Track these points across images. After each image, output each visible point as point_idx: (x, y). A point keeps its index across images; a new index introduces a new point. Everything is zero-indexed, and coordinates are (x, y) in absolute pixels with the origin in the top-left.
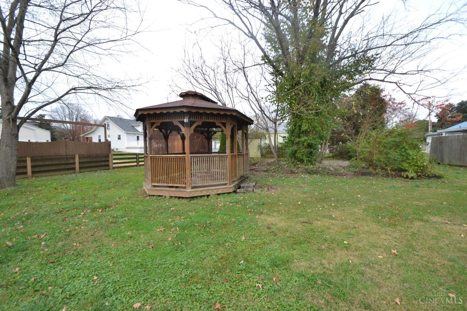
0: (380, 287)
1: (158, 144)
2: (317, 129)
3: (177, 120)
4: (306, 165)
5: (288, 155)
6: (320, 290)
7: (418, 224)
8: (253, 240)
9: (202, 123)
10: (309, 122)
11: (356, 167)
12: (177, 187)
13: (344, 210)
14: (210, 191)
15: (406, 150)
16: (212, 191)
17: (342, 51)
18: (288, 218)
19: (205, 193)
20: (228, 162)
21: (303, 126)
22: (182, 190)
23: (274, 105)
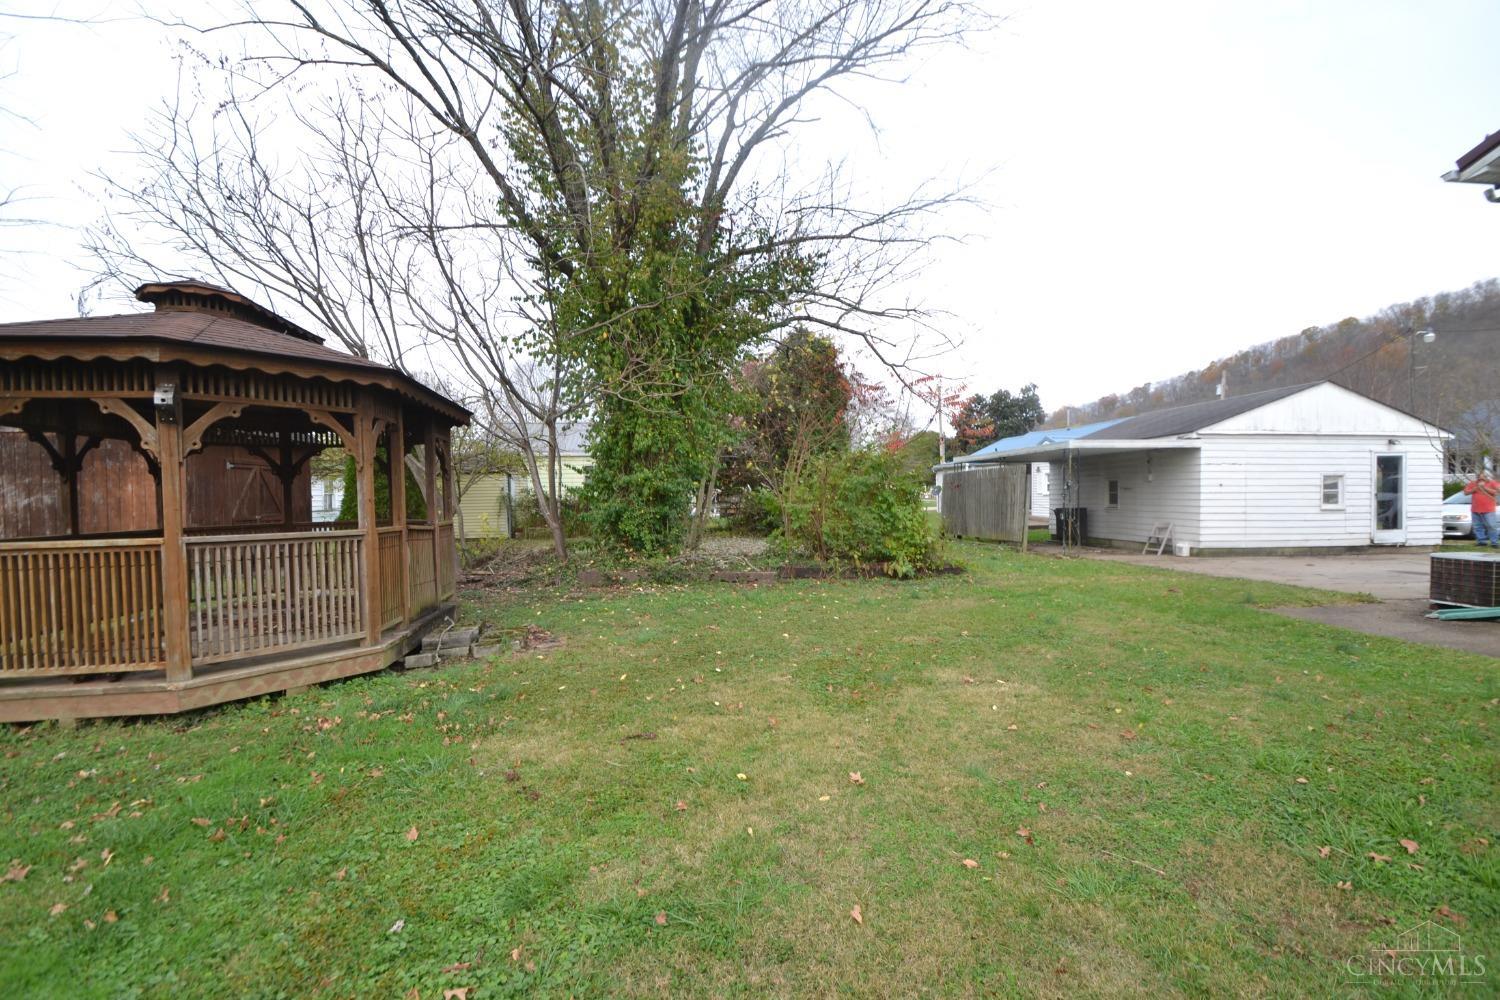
0: (819, 887)
1: (29, 495)
2: (678, 446)
3: (116, 392)
4: (651, 556)
5: (596, 524)
6: (660, 943)
7: (911, 692)
8: (450, 835)
9: (244, 411)
10: (654, 426)
11: (783, 556)
12: (118, 677)
13: (746, 681)
14: (285, 676)
15: (890, 506)
16: (295, 676)
17: (737, 231)
18: (582, 733)
19: (260, 687)
20: (366, 559)
21: (637, 436)
22: (146, 684)
23: (544, 364)
